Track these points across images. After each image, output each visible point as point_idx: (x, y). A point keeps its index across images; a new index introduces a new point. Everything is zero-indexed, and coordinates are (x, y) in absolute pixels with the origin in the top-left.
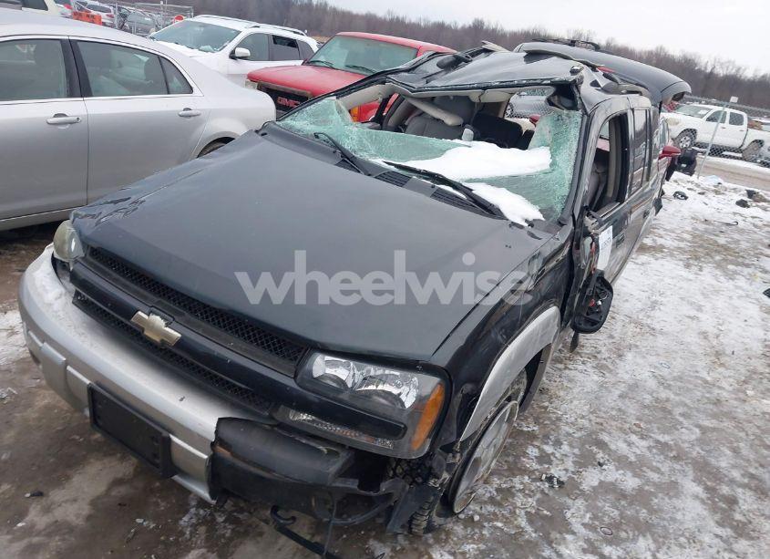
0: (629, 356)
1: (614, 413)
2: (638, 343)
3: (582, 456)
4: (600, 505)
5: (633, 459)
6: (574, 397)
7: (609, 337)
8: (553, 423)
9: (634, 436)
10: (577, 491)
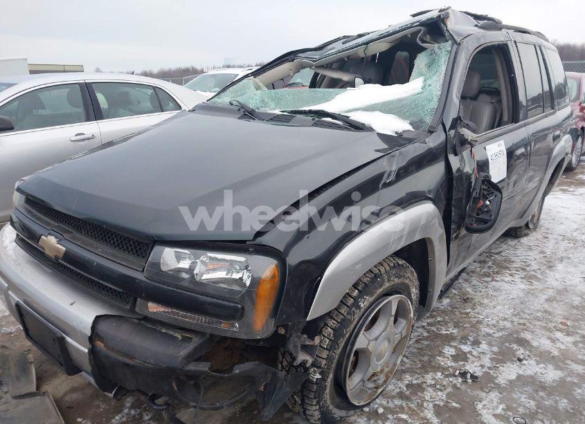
0: (560, 267)
1: (539, 314)
2: (571, 255)
3: (501, 353)
4: (515, 396)
5: (556, 353)
6: (499, 303)
7: (540, 253)
8: (473, 326)
9: (559, 333)
10: (492, 385)
